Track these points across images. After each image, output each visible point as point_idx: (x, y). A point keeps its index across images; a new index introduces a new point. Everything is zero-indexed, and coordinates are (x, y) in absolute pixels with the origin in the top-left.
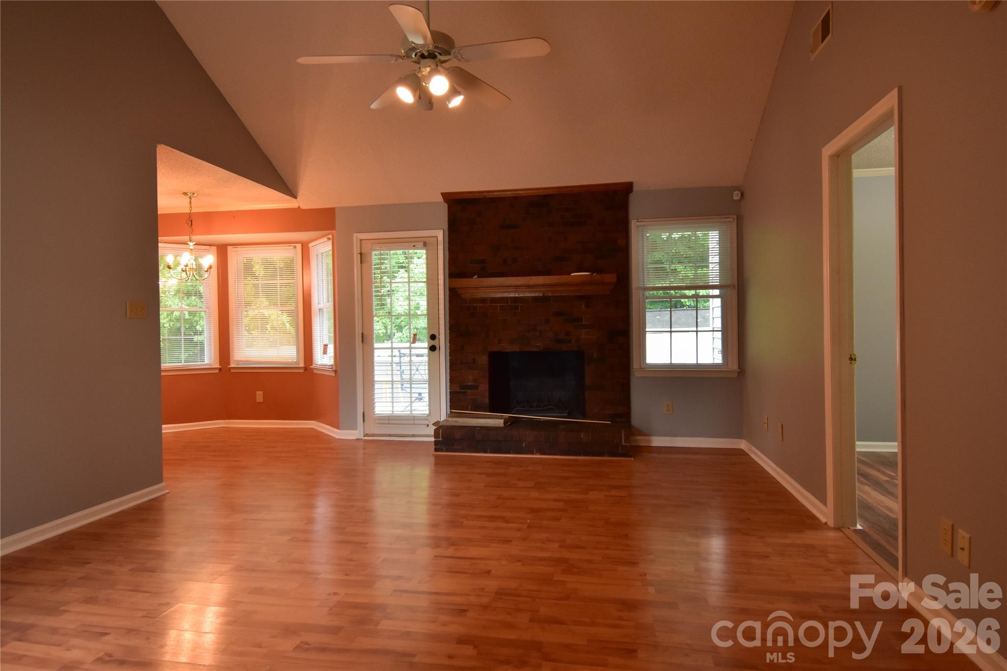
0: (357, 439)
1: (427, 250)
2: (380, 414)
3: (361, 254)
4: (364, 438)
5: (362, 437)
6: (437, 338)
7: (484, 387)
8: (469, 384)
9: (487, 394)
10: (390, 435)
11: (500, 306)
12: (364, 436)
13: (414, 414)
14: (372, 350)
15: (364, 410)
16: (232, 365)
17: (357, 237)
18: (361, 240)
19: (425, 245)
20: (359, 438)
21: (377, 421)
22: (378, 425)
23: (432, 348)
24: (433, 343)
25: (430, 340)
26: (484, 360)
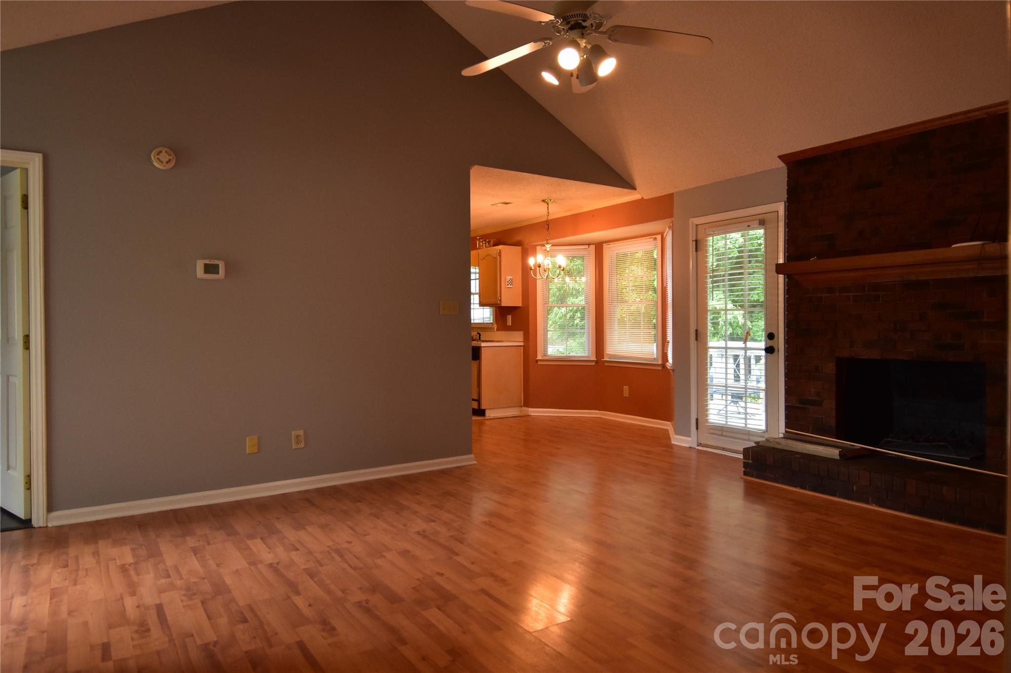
0: (690, 447)
1: (766, 229)
2: (712, 423)
3: (696, 241)
4: (697, 448)
5: (694, 445)
6: (776, 339)
7: (830, 405)
8: (810, 398)
9: (834, 413)
10: (723, 449)
11: (853, 296)
12: (698, 446)
13: (749, 428)
14: (706, 349)
15: (697, 416)
16: (606, 359)
17: (692, 222)
18: (697, 225)
19: (762, 223)
20: (692, 446)
21: (711, 431)
22: (709, 435)
23: (769, 350)
24: (771, 343)
25: (768, 339)
26: (830, 368)
